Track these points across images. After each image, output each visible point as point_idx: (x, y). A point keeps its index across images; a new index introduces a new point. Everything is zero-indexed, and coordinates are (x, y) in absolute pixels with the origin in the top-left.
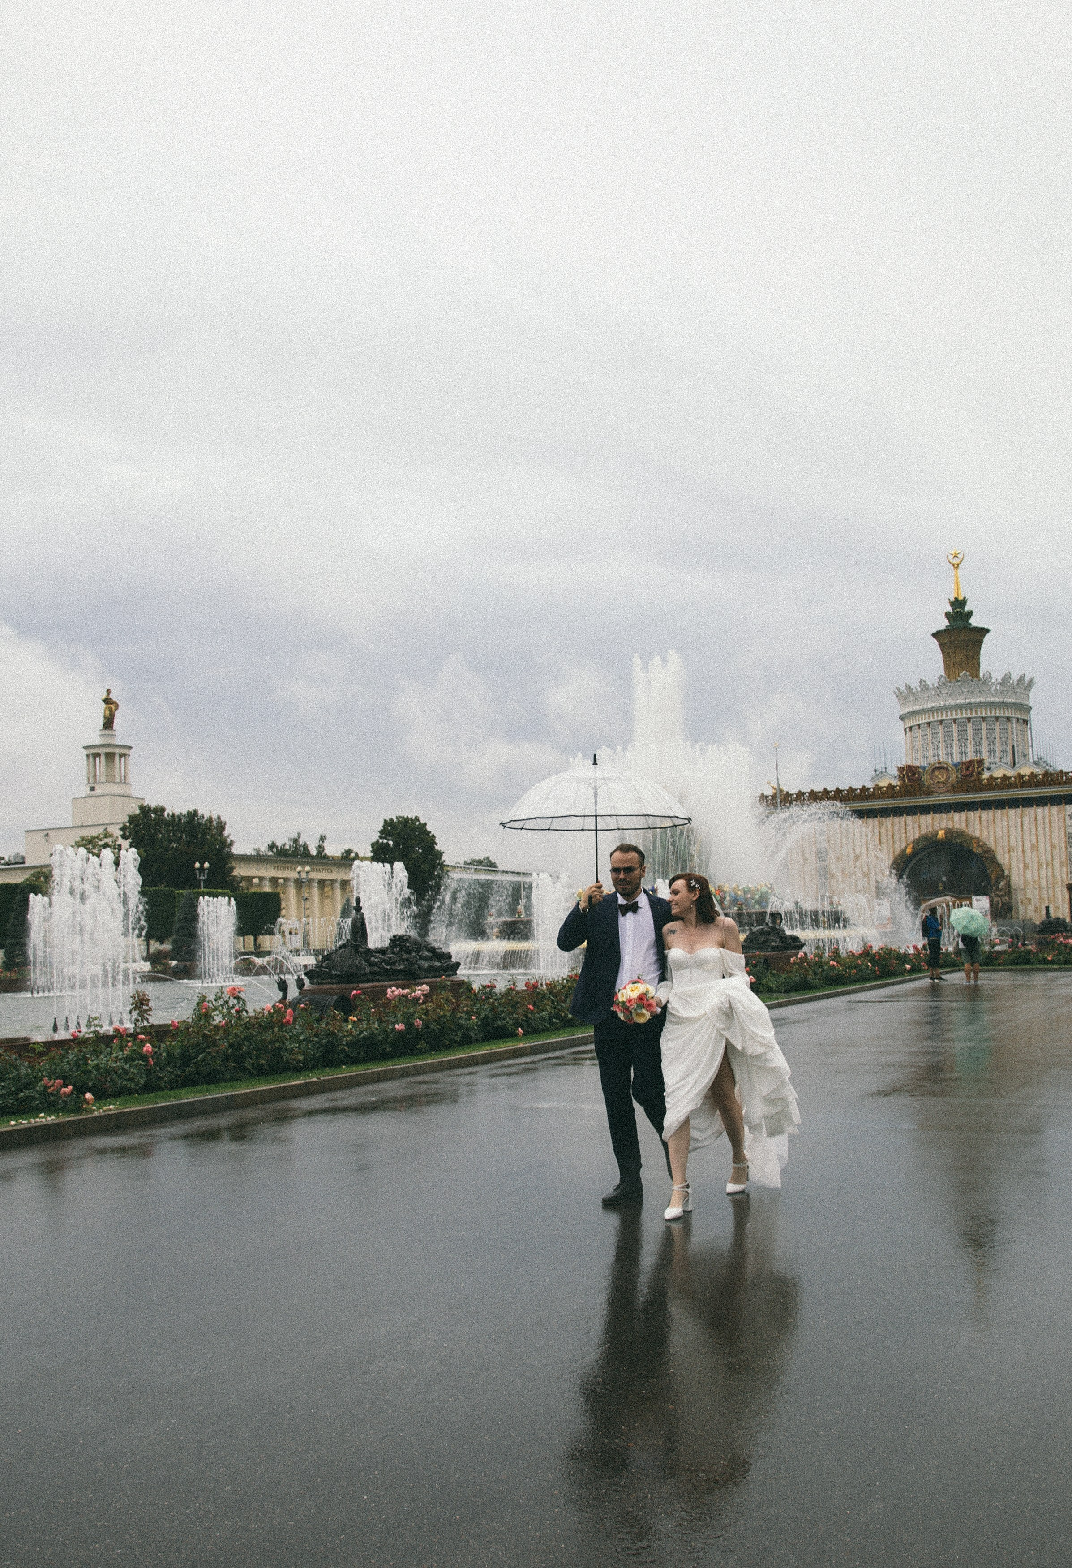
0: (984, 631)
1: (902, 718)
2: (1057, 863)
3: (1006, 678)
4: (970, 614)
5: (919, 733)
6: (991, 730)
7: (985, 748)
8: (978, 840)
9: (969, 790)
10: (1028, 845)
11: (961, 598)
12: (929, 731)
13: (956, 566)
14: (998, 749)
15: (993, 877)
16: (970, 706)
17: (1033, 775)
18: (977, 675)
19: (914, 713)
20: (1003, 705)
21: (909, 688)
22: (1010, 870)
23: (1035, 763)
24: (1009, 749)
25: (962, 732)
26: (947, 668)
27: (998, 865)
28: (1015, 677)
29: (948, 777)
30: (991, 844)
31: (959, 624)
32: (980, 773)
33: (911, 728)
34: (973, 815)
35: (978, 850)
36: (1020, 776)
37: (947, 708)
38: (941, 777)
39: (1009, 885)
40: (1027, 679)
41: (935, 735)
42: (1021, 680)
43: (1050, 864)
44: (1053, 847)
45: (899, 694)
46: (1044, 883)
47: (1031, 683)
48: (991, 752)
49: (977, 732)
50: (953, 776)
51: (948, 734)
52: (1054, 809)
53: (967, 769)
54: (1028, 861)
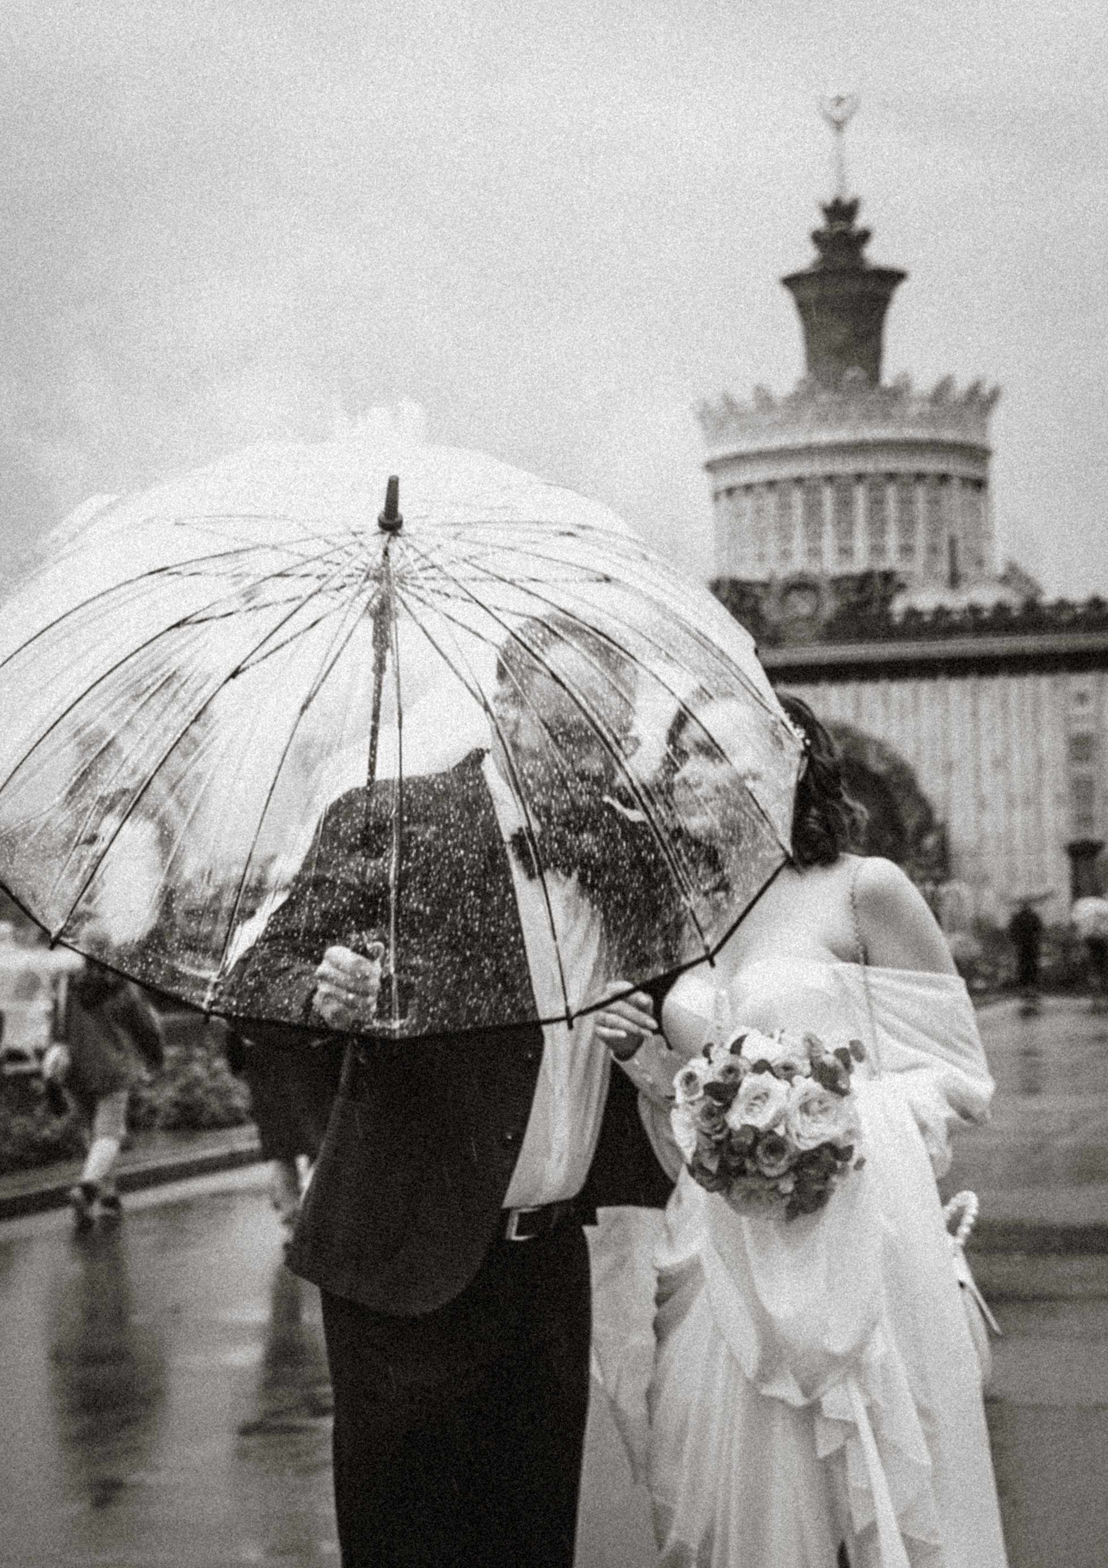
0: (894, 277)
1: (711, 467)
2: (1047, 798)
3: (944, 387)
4: (865, 236)
5: (747, 503)
6: (906, 503)
7: (892, 540)
8: (880, 746)
9: (863, 635)
10: (986, 759)
11: (847, 198)
12: (771, 500)
13: (839, 125)
14: (920, 540)
15: (911, 823)
16: (860, 448)
17: (1001, 609)
18: (874, 376)
19: (741, 459)
20: (935, 447)
21: (729, 403)
22: (947, 808)
23: (1005, 580)
24: (945, 547)
25: (845, 504)
26: (813, 358)
27: (921, 802)
28: (962, 386)
29: (818, 607)
30: (907, 752)
31: (842, 260)
32: (887, 600)
33: (730, 491)
34: (870, 691)
35: (878, 767)
36: (974, 610)
37: (810, 451)
38: (802, 605)
39: (943, 845)
40: (986, 390)
41: (785, 507)
42: (974, 391)
43: (1031, 801)
44: (1040, 763)
45: (705, 415)
46: (1018, 841)
47: (995, 395)
48: (907, 550)
49: (877, 504)
50: (830, 606)
51: (813, 510)
52: (1045, 683)
53: (861, 589)
54: (986, 789)
